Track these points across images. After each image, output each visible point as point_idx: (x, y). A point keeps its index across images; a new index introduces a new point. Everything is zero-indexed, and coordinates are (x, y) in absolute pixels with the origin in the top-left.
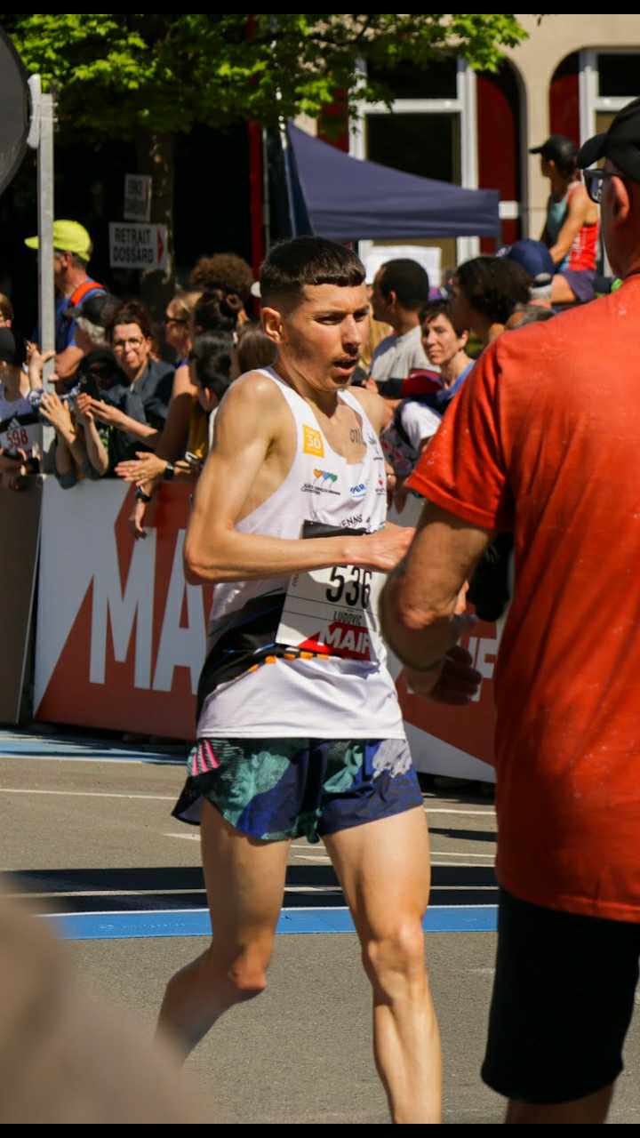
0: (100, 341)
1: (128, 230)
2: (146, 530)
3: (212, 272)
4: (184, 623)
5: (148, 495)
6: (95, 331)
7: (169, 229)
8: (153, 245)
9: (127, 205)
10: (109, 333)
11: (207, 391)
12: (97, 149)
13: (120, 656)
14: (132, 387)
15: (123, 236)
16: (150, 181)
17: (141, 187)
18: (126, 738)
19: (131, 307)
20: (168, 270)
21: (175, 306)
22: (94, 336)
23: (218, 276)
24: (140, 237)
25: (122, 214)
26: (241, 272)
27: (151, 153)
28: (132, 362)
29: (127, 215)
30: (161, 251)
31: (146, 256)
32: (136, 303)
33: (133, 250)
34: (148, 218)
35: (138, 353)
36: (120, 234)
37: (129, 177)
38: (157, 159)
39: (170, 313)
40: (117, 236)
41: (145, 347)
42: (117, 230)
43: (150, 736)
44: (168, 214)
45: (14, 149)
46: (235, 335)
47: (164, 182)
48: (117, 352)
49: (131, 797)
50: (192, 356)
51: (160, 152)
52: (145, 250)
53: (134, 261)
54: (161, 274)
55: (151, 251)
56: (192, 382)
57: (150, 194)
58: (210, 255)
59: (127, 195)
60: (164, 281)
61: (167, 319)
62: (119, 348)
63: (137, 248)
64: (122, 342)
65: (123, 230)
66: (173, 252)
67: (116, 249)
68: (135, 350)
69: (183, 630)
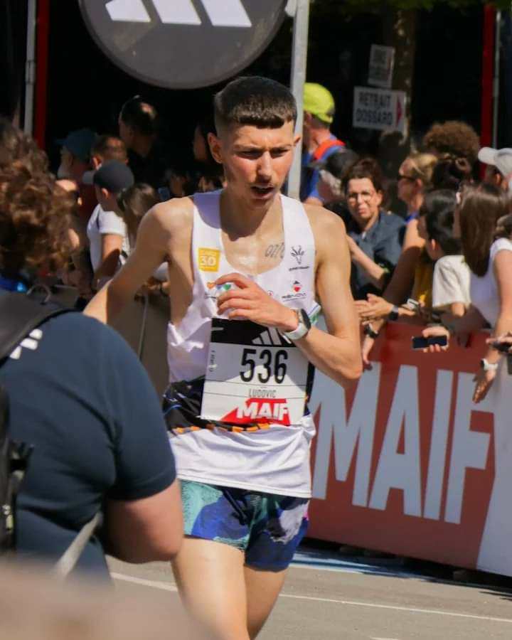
0: (338, 192)
1: (372, 95)
2: (373, 364)
3: (442, 136)
4: (401, 449)
5: (376, 332)
6: (334, 182)
7: (407, 96)
8: (393, 109)
9: (371, 72)
10: (345, 185)
11: (433, 242)
12: (348, 20)
13: (342, 475)
14: (364, 235)
15: (366, 99)
16: (393, 51)
17: (386, 57)
18: (342, 549)
19: (366, 163)
20: (405, 133)
21: (406, 165)
22: (334, 187)
23: (448, 140)
24: (382, 102)
25: (367, 78)
26: (469, 138)
27: (396, 26)
28: (365, 213)
29: (371, 81)
30: (399, 115)
31: (386, 118)
32: (369, 159)
33: (375, 112)
34: (389, 83)
35: (369, 205)
36: (363, 98)
37: (374, 48)
38: (401, 32)
39: (402, 172)
40: (361, 99)
41: (376, 199)
42: (361, 94)
43: (363, 549)
44: (408, 82)
45: (273, 15)
46: (458, 195)
47: (406, 53)
48: (351, 203)
49: (343, 602)
50: (423, 211)
51: (404, 26)
52: (385, 114)
53: (375, 122)
54: (398, 135)
55: (390, 114)
56: (421, 235)
57: (392, 64)
58: (442, 122)
59: (372, 63)
60: (401, 142)
61: (399, 177)
62: (352, 200)
63: (378, 112)
64: (355, 195)
65: (367, 94)
66: (410, 117)
67: (359, 111)
68: (366, 202)
69: (400, 455)
